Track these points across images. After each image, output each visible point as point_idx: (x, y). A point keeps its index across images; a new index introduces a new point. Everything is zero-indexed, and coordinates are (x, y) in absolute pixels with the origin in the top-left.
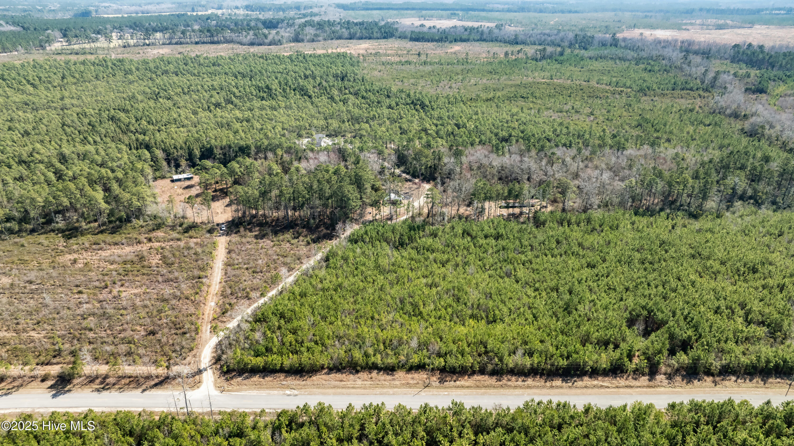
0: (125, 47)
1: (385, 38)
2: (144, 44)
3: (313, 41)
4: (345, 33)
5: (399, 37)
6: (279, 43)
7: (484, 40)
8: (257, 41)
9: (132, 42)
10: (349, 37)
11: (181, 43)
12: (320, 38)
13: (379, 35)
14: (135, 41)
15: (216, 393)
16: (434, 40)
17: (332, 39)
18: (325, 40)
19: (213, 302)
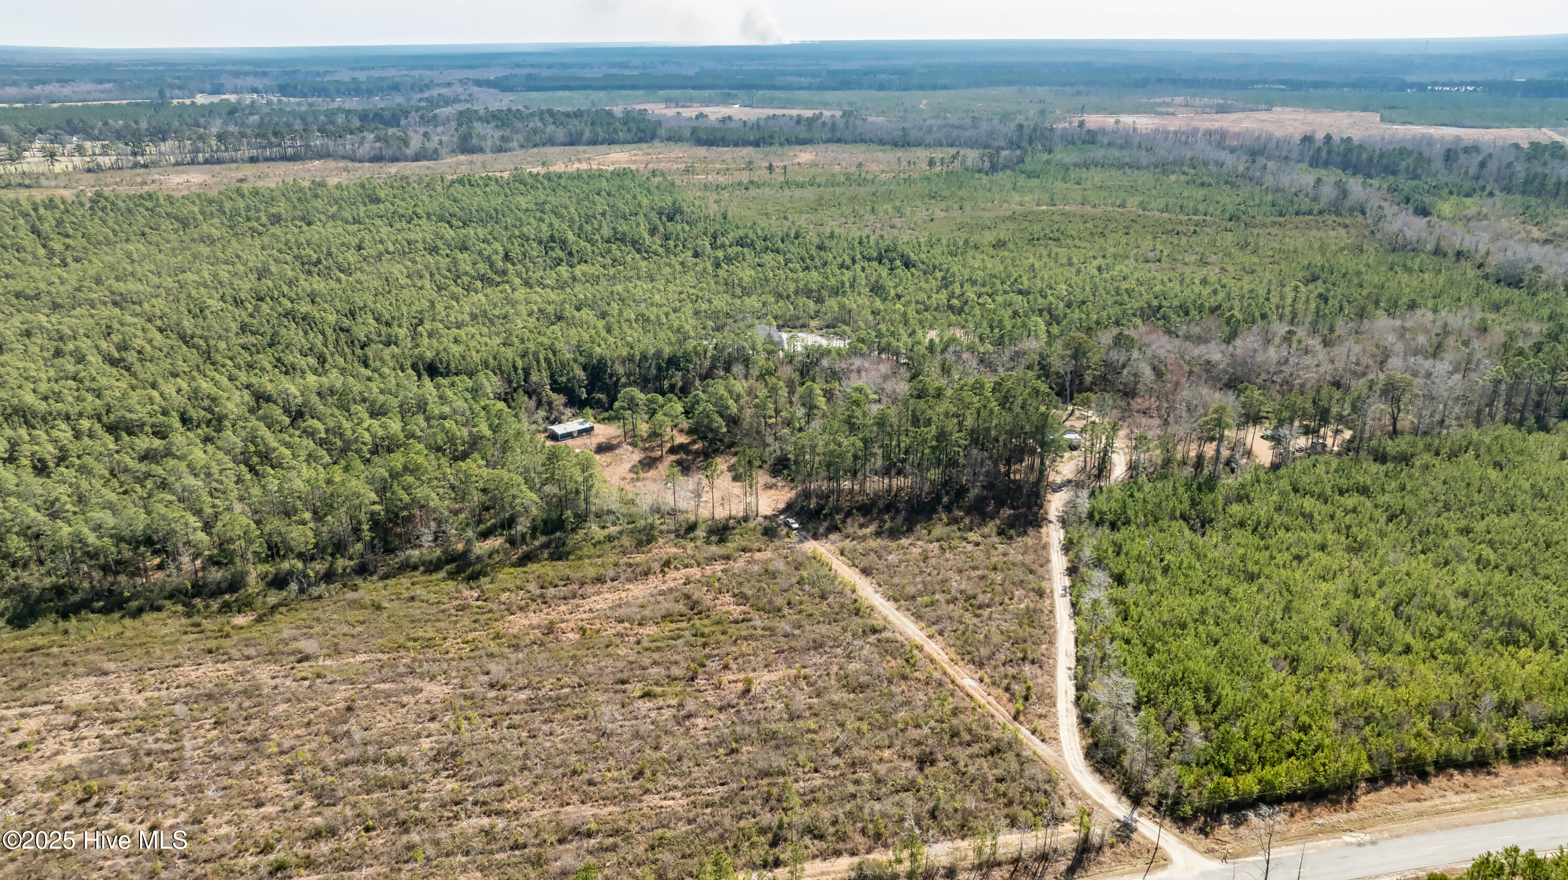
0: (89, 170)
1: (640, 141)
2: (136, 165)
3: (500, 150)
4: (561, 133)
5: (669, 139)
6: (434, 155)
7: (839, 141)
8: (388, 152)
9: (105, 161)
10: (565, 140)
11: (219, 162)
12: (515, 144)
13: (629, 137)
14: (114, 158)
15: (1214, 865)
16: (746, 143)
17: (536, 146)
18: (522, 147)
19: (967, 680)
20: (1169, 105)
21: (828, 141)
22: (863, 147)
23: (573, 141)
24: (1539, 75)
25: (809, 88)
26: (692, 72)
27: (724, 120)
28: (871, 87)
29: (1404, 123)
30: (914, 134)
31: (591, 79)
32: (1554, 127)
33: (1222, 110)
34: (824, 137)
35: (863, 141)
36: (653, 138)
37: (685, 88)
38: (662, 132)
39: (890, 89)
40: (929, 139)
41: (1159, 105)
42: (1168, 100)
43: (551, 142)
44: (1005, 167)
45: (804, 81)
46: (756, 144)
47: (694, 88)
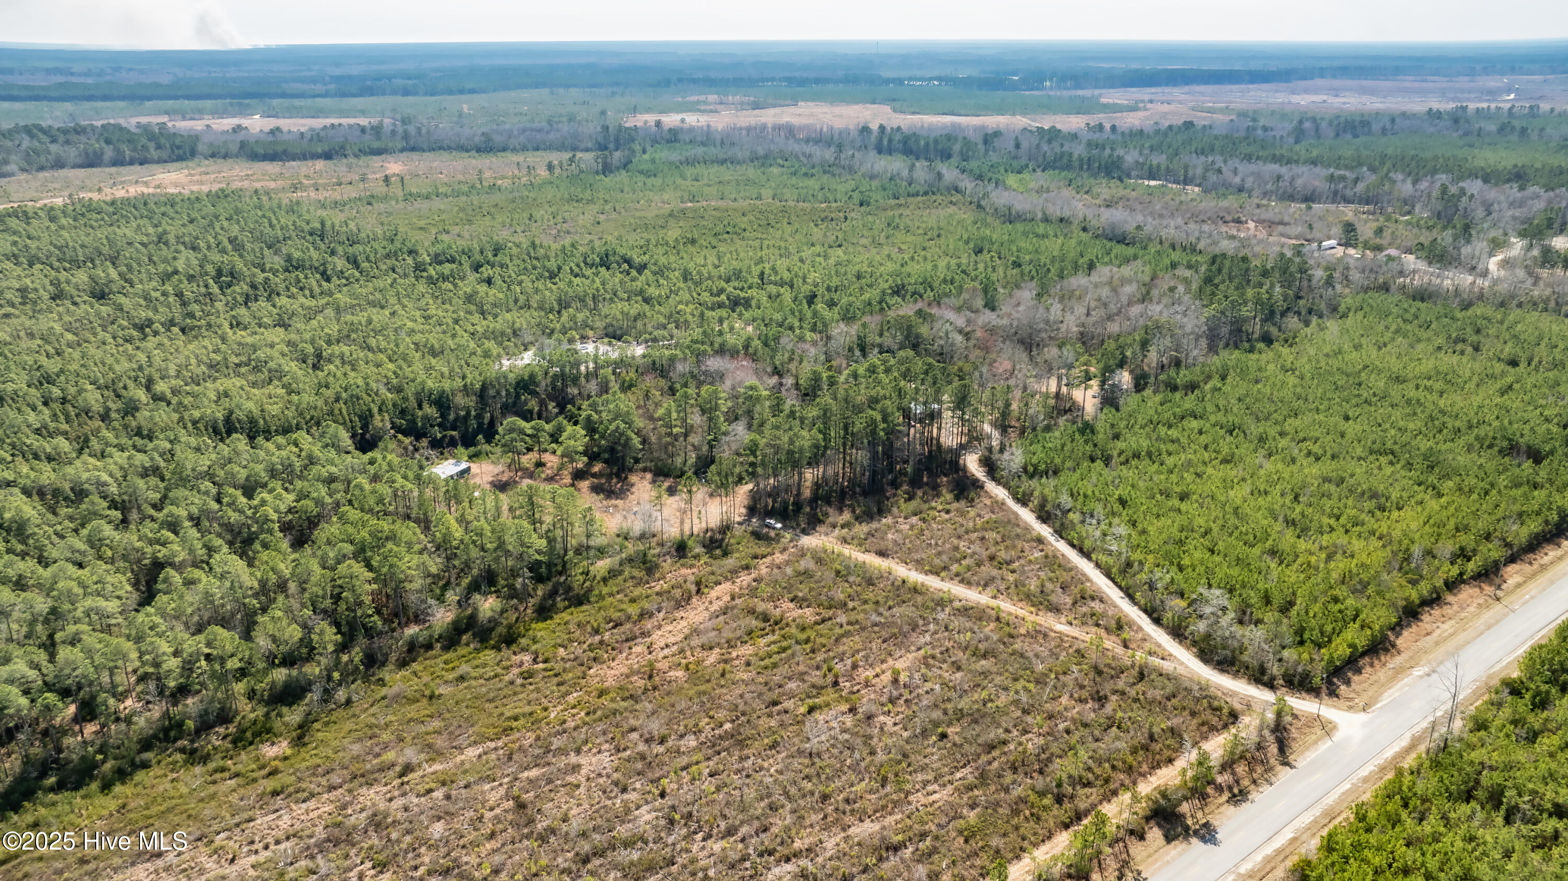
1: (180, 159)
7: (413, 149)
10: (79, 161)
13: (165, 154)
15: (1362, 717)
16: (315, 156)
17: (42, 168)
18: (23, 170)
19: (1059, 625)
20: (705, 102)
21: (403, 150)
22: (445, 155)
23: (91, 161)
24: (973, 72)
25: (326, 95)
26: (165, 80)
27: (272, 132)
28: (394, 92)
29: (914, 113)
30: (498, 139)
31: (43, 88)
32: (1024, 114)
33: (756, 106)
34: (399, 146)
35: (440, 148)
36: (193, 154)
37: (176, 98)
38: (201, 147)
39: (416, 94)
40: (513, 142)
41: (698, 102)
42: (702, 98)
43: (59, 164)
44: (618, 169)
45: (319, 88)
46: (328, 156)
47: (188, 97)
